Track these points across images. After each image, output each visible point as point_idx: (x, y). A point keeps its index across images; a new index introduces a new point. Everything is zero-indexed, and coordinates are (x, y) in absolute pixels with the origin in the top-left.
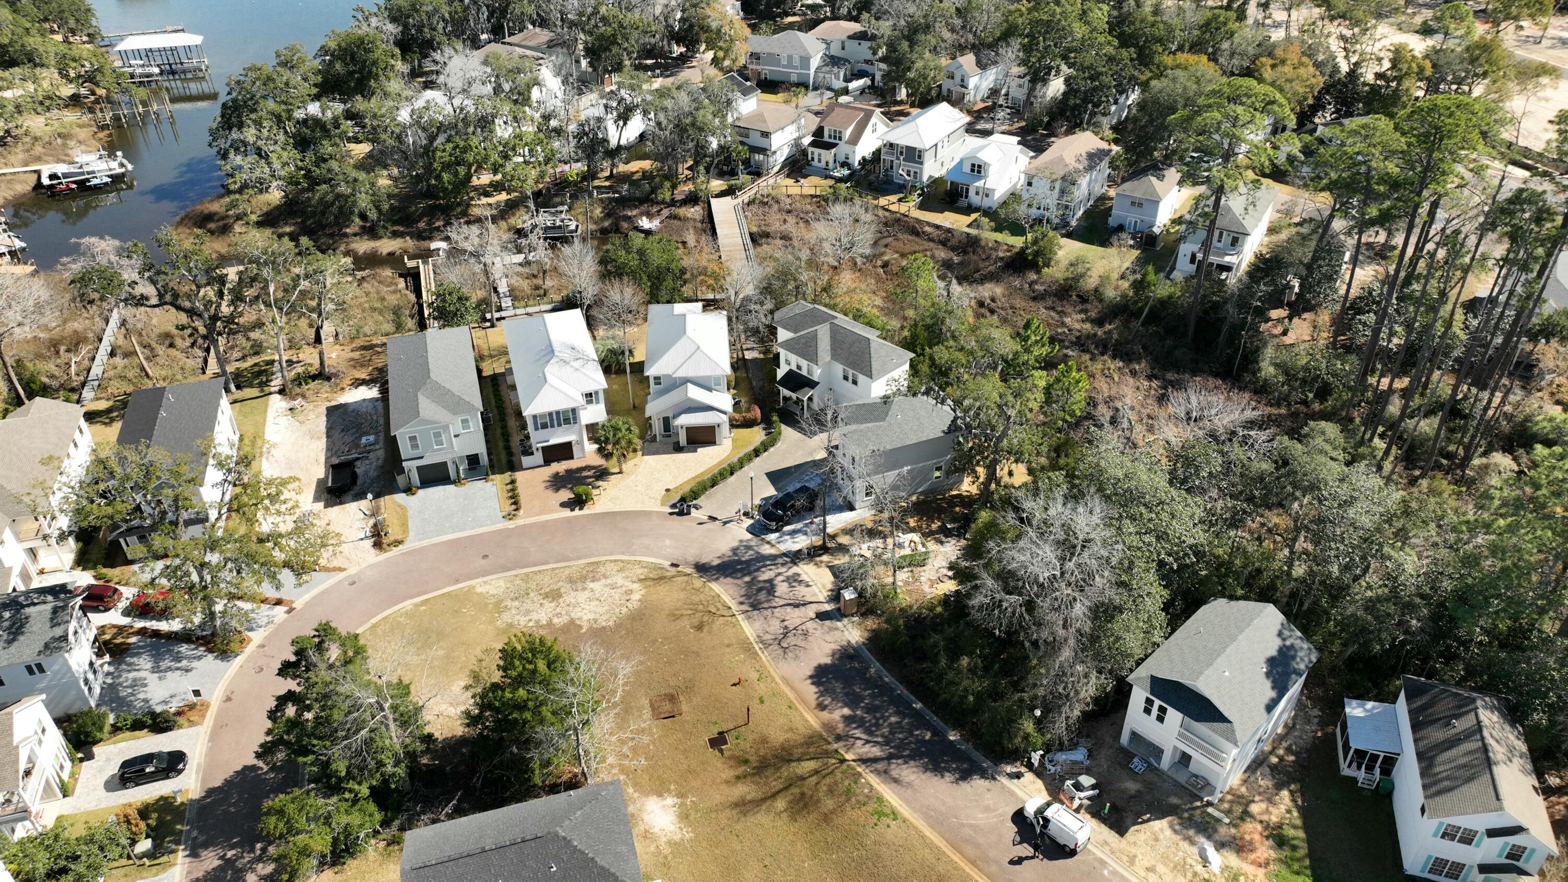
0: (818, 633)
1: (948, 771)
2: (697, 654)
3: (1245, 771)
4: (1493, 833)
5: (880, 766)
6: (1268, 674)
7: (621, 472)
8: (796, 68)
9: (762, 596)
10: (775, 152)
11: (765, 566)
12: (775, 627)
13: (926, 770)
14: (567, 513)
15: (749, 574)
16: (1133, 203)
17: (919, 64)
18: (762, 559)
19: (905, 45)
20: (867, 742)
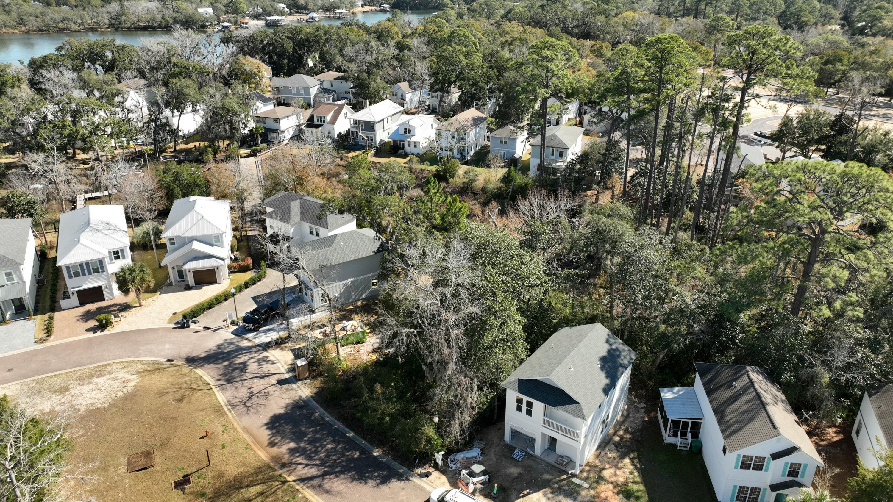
0: (277, 393)
1: (371, 479)
2: (175, 419)
3: (597, 449)
4: (776, 456)
5: (315, 482)
6: (602, 368)
7: (140, 306)
8: (302, 94)
9: (236, 373)
10: (283, 132)
11: (242, 354)
12: (243, 392)
13: (353, 479)
14: (91, 335)
15: (228, 360)
16: (501, 142)
17: (374, 85)
18: (240, 350)
19: (365, 75)
20: (307, 465)
